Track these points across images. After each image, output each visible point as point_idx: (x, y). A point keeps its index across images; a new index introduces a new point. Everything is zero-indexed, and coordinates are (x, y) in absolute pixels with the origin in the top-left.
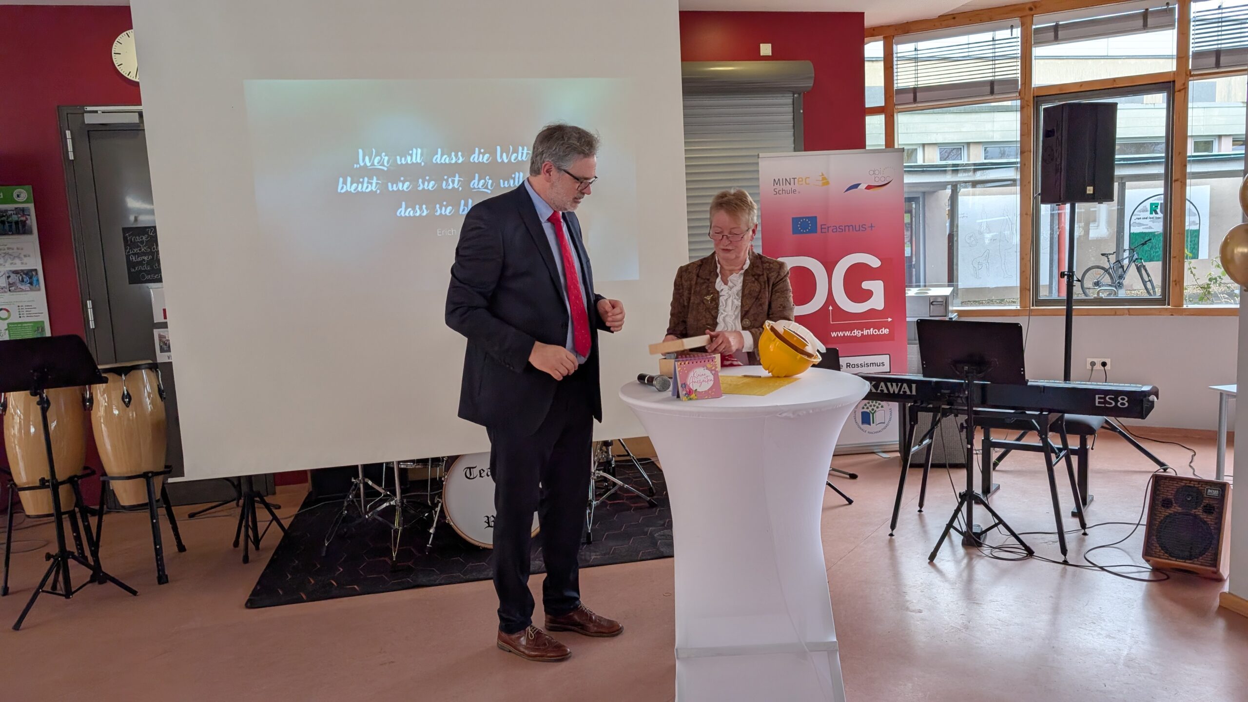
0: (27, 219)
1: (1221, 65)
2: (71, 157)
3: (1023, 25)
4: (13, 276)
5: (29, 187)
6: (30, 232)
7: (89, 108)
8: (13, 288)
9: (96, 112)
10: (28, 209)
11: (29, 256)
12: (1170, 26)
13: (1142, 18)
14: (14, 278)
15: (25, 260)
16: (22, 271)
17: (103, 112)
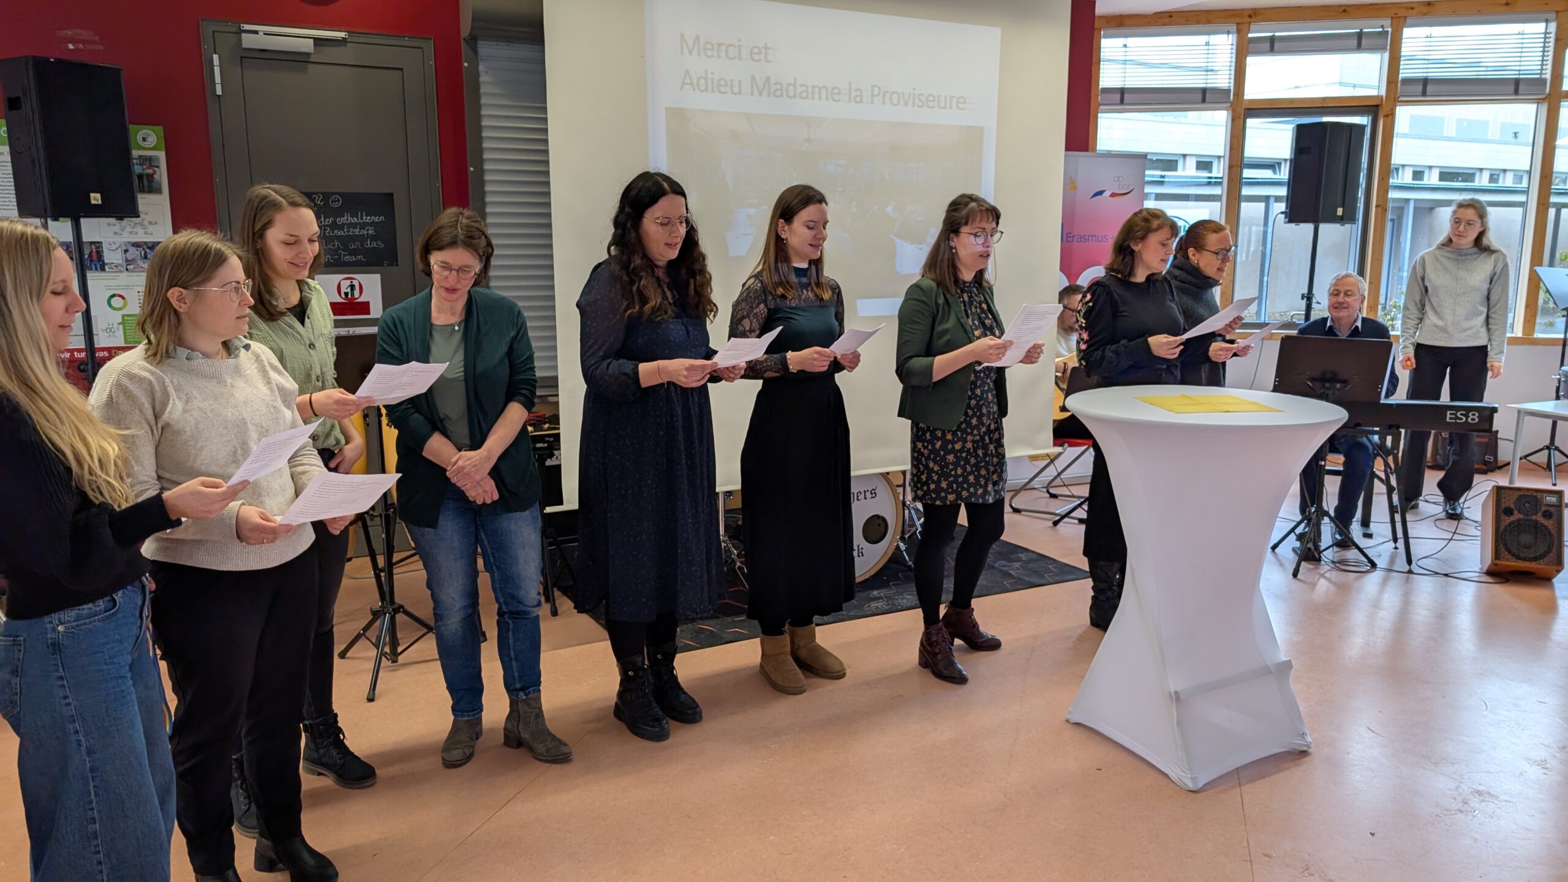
0: (155, 172)
1: (1427, 94)
2: (219, 92)
3: (1239, 32)
4: (132, 250)
5: (160, 129)
6: (159, 191)
7: (247, 27)
8: (131, 267)
9: (256, 32)
10: (157, 159)
11: (156, 223)
12: (1383, 49)
13: (1356, 37)
14: (133, 253)
15: (151, 228)
16: (146, 243)
17: (265, 34)
